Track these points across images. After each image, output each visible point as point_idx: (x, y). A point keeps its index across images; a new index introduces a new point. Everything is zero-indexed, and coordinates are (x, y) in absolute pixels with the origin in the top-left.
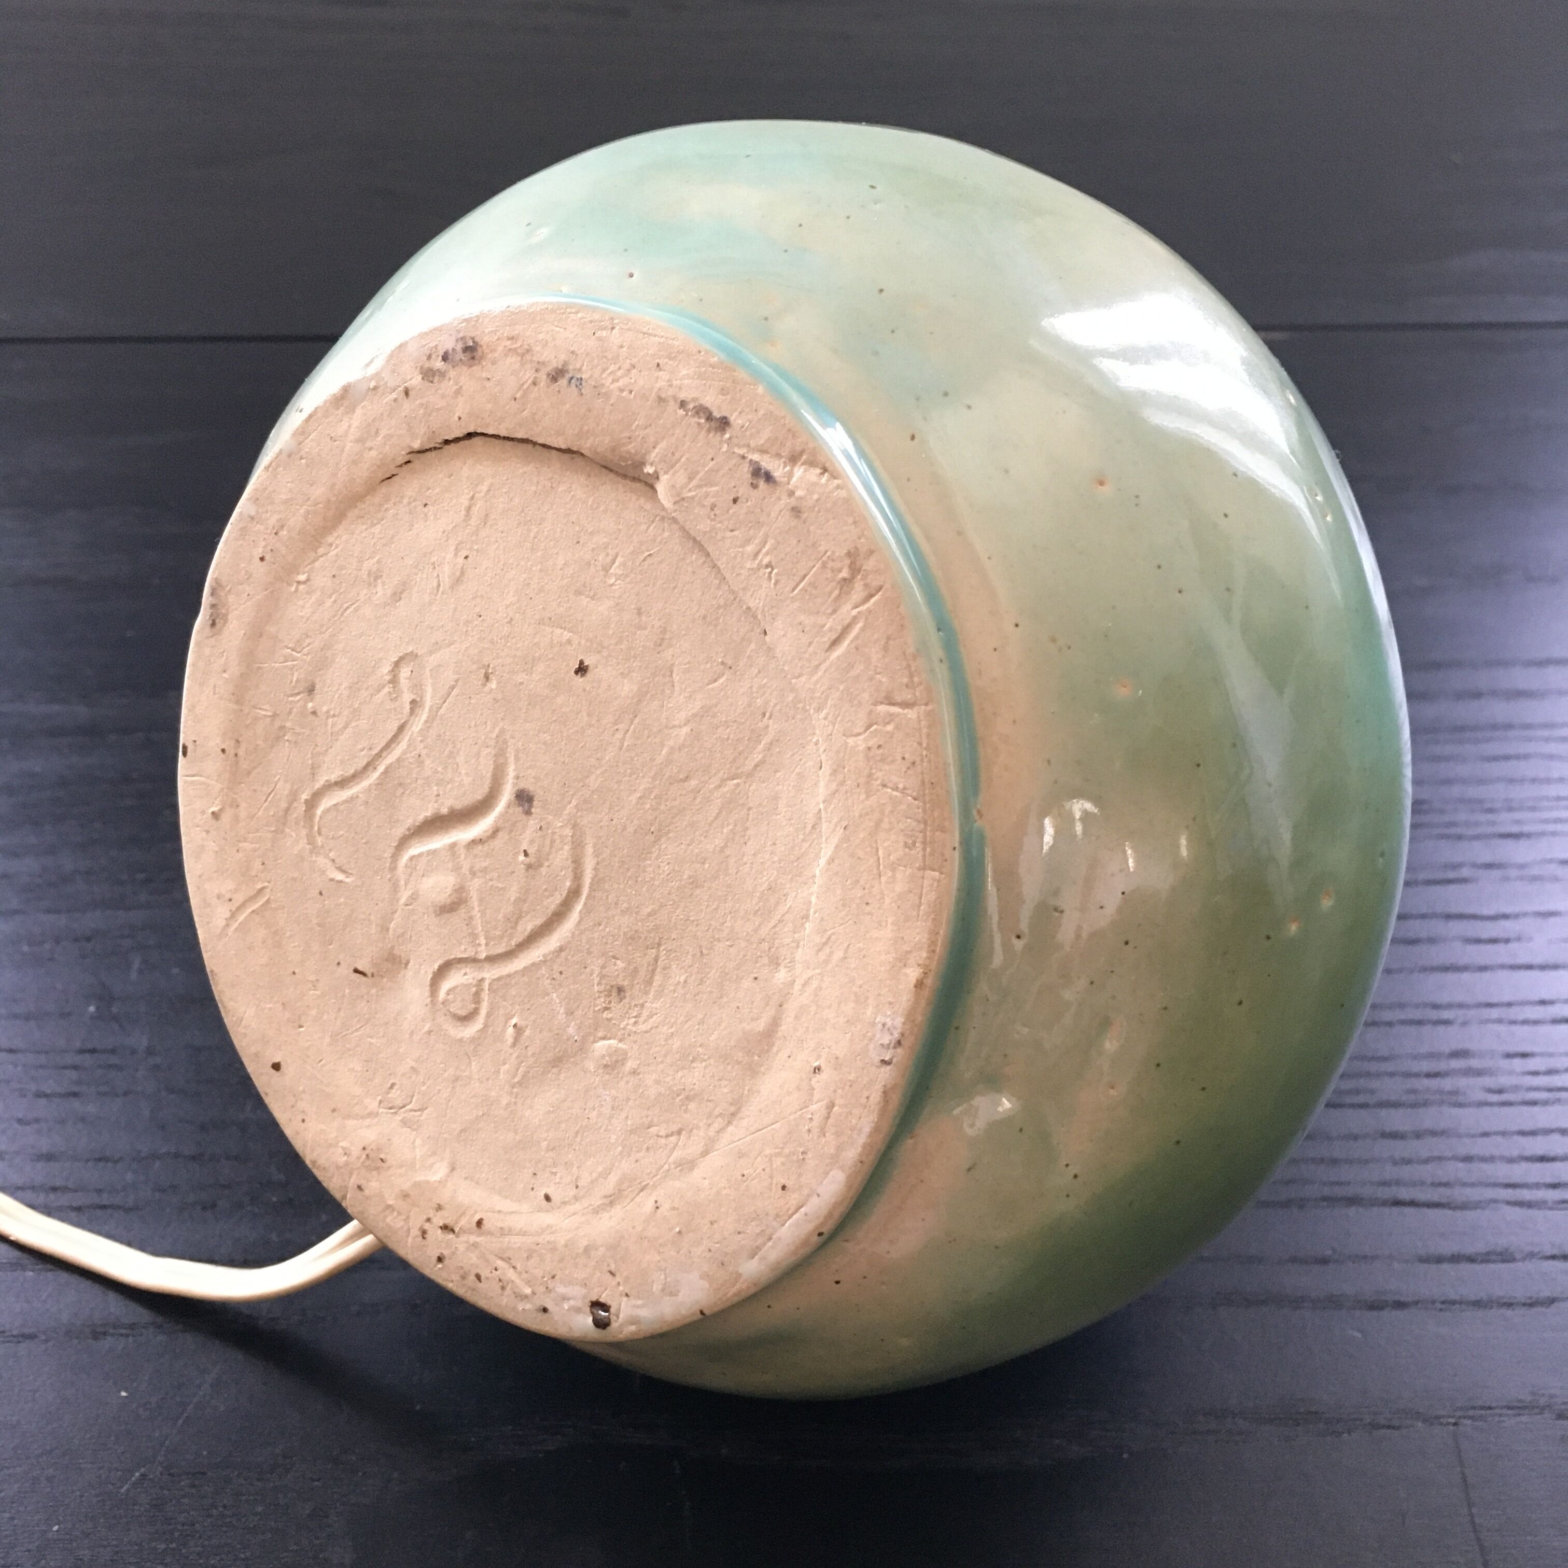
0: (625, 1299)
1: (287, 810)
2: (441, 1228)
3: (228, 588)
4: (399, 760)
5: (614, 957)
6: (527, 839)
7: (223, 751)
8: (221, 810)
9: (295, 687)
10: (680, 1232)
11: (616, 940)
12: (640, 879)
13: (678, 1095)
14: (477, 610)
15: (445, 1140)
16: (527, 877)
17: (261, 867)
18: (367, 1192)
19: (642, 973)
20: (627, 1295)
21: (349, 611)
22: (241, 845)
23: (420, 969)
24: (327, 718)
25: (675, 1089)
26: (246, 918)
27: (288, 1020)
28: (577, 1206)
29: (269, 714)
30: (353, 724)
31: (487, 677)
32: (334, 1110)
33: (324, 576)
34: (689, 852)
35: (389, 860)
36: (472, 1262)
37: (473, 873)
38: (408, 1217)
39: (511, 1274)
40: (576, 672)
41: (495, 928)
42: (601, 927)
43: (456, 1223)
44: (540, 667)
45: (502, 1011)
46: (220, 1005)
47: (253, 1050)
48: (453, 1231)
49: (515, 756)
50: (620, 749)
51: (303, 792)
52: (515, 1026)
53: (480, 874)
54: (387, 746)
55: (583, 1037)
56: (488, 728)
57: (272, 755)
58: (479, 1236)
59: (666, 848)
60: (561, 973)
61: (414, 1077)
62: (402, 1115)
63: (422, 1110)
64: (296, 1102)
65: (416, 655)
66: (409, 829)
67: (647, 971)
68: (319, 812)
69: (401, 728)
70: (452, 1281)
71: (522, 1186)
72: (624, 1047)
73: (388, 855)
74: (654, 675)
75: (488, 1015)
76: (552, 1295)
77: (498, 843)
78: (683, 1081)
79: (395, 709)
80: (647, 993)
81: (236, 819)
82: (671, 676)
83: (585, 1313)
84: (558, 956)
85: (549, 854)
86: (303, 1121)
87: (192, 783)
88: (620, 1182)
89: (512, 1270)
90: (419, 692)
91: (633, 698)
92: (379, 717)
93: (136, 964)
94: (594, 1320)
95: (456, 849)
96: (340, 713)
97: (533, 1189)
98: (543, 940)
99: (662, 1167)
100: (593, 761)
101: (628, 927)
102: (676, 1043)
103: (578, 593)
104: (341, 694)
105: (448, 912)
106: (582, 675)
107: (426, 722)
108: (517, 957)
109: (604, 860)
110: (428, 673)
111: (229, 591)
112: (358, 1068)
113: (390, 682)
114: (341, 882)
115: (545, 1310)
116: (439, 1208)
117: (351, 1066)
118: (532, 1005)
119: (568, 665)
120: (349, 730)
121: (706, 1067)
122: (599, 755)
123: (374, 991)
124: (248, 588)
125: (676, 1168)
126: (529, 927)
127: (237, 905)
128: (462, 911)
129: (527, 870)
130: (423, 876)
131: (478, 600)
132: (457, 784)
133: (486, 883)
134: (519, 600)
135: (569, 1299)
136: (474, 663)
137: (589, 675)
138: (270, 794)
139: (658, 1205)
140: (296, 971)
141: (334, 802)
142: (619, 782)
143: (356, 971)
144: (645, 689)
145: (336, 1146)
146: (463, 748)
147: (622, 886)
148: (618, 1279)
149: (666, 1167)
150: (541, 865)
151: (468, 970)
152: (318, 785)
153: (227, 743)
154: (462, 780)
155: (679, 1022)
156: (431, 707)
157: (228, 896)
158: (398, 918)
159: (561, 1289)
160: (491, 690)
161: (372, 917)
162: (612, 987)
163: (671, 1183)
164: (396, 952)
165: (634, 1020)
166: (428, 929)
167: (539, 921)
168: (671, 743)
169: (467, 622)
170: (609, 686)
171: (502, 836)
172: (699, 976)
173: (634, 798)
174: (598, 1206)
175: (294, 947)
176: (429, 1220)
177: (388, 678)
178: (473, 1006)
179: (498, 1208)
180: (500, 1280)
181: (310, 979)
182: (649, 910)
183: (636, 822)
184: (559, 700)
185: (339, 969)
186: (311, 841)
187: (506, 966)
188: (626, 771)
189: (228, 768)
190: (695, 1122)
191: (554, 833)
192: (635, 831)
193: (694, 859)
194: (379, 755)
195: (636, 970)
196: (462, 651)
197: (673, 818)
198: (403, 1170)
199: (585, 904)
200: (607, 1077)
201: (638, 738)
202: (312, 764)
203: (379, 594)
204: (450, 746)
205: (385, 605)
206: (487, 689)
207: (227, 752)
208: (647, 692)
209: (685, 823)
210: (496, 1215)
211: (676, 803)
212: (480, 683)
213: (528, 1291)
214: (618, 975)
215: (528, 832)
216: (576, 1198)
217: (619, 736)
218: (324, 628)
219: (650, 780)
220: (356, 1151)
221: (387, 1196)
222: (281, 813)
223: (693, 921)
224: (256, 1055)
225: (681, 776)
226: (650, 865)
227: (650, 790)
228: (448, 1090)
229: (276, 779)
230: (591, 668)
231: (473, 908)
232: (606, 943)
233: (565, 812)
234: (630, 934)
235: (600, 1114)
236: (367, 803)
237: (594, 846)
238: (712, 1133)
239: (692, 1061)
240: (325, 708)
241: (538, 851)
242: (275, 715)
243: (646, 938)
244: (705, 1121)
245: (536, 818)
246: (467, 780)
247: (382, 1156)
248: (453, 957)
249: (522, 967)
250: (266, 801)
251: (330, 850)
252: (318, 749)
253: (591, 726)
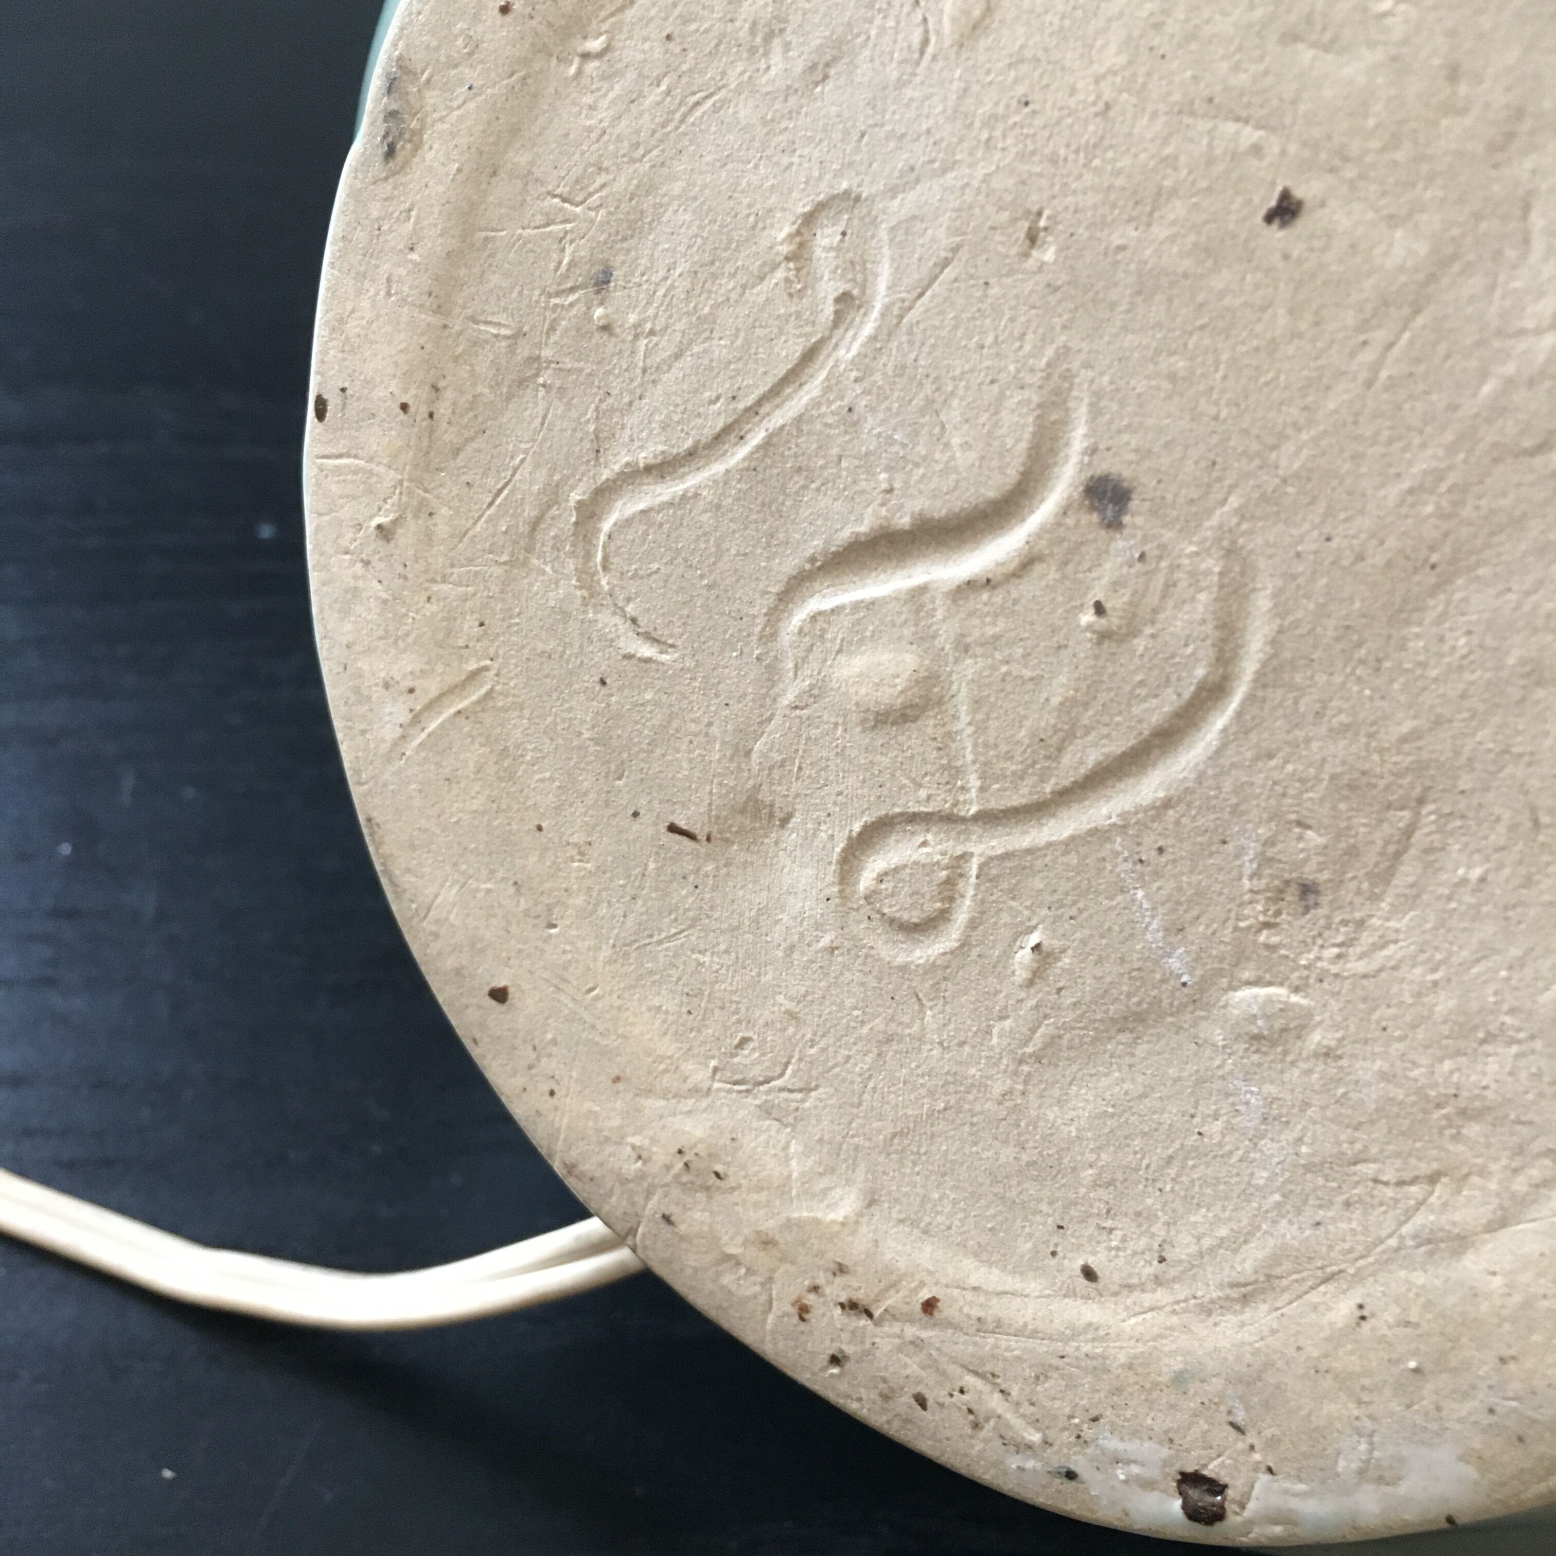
0: (1265, 1478)
1: (535, 524)
2: (842, 1305)
3: (425, 76)
4: (799, 420)
5: (1299, 824)
6: (1105, 580)
7: (404, 407)
8: (395, 522)
9: (566, 277)
10: (1416, 1371)
11: (1311, 789)
12: (1387, 665)
13: (1439, 1106)
14: (1020, 90)
15: (857, 1148)
16: (1097, 657)
17: (476, 630)
18: (682, 1228)
19: (1370, 858)
20: (1270, 1470)
21: (698, 113)
22: (435, 588)
23: (816, 830)
24: (636, 337)
25: (1433, 1093)
26: (442, 726)
27: (526, 913)
28: (1161, 1296)
29: (508, 332)
30: (696, 349)
31: (1032, 238)
32: (617, 1079)
33: (645, 40)
34: (1527, 608)
35: (761, 621)
36: (908, 1371)
37: (963, 648)
38: (770, 1279)
39: (995, 1402)
40: (1269, 218)
41: (1009, 757)
42: (1273, 763)
43: (876, 1301)
44: (1177, 209)
45: (1005, 918)
46: (384, 881)
47: (450, 962)
48: (870, 1315)
49: (1091, 405)
50: (1369, 384)
51: (573, 488)
52: (1037, 948)
53: (979, 650)
54: (775, 392)
55: (1203, 979)
56: (1028, 348)
57: (508, 414)
58: (924, 1328)
59: (1466, 600)
60: (1161, 850)
61: (791, 1030)
62: (761, 1095)
63: (806, 1090)
64: (538, 1059)
65: (858, 199)
66: (812, 560)
67: (1382, 854)
68: (606, 526)
69: (809, 355)
70: (860, 1399)
71: (1029, 1246)
72: (1304, 1002)
73: (760, 607)
74: (1478, 217)
75: (973, 925)
76: (1090, 1450)
77: (1028, 588)
78: (1455, 1078)
79: (798, 315)
80: (1375, 898)
81: (428, 537)
82: (1525, 216)
83: (1164, 1491)
84: (1157, 818)
85: (1155, 611)
86: (552, 1093)
87: (338, 470)
88: (1275, 1259)
89: (997, 1396)
90: (859, 277)
91: (1416, 270)
92: (758, 331)
93: (128, 782)
94: (1184, 1507)
95: (926, 598)
96: (666, 328)
97: (1054, 1254)
98: (1120, 786)
99: (1382, 1242)
100: (1294, 412)
101: (1344, 763)
102: (1444, 1003)
103: (1291, 37)
104: (672, 287)
105: (894, 723)
106: (1284, 224)
107: (873, 338)
108: (1053, 815)
109: (1297, 624)
110: (883, 234)
111: (428, 81)
112: (670, 1006)
113: (788, 259)
114: (648, 660)
115: (1071, 1475)
116: (841, 1269)
117: (657, 1002)
118: (1080, 911)
119: (1249, 202)
120: (687, 360)
121: (1517, 1056)
122: (1310, 399)
123: (710, 867)
124: (470, 75)
125: (1419, 1245)
126: (1093, 757)
127: (426, 701)
128: (929, 725)
129: (1099, 643)
130: (839, 651)
131: (1025, 68)
132: (938, 467)
133: (993, 668)
134: (1130, 63)
135: (1129, 1462)
136: (1000, 209)
137: (1302, 225)
138: (500, 491)
139: (1365, 1313)
140: (544, 825)
141: (642, 506)
142: (1356, 457)
143: (673, 829)
144: (1450, 250)
145: (620, 1142)
146: (960, 392)
147: (1338, 679)
148: (1251, 1438)
149: (1393, 1242)
150: (1133, 633)
151: (930, 837)
152: (606, 474)
153: (413, 392)
154: (953, 458)
155: (1455, 960)
156: (887, 309)
157: (408, 683)
158: (774, 731)
159: (1112, 1444)
160: (1043, 264)
161: (714, 730)
162: (1287, 883)
163: (1402, 1273)
164: (764, 795)
165: (1336, 950)
166: (842, 753)
167: (1118, 746)
168: (1510, 369)
169: (992, 120)
170: (1353, 246)
171: (1046, 573)
172: (1523, 870)
173: (1393, 492)
174: (1212, 1302)
175: (542, 780)
176: (815, 1289)
177: (785, 249)
178: (938, 905)
179: (973, 1281)
180: (970, 1411)
181: (574, 839)
182: (1405, 728)
183: (1392, 542)
184: (1217, 283)
185: (636, 826)
186: (586, 579)
187: (1026, 832)
188: (1377, 433)
189: (413, 441)
190: (1478, 1161)
191: (1174, 567)
192: (1389, 564)
193: (1540, 622)
194: (753, 411)
195: (1353, 852)
196: (975, 184)
197: (1492, 534)
198: (763, 1196)
199: (1239, 714)
200: (1255, 1058)
201: (1418, 360)
202: (597, 432)
203: (773, 72)
204: (928, 388)
205: (789, 91)
206: (1030, 264)
207: (412, 410)
208: (1455, 257)
209: (1523, 546)
210: (969, 1295)
211: (1503, 502)
212: (1014, 250)
213: (1035, 1437)
214: (1306, 860)
215: (1108, 566)
216: (1158, 1281)
217: (1367, 356)
218: (641, 151)
219: (1441, 453)
220: (661, 1155)
221: (725, 1238)
222: (524, 529)
223: (1520, 755)
224: (458, 972)
225: (1527, 443)
226: (1418, 636)
227: (1439, 475)
228: (868, 1059)
229: (517, 461)
230: (1307, 206)
231: (955, 717)
232: (1284, 795)
233: (1207, 524)
234: (1345, 779)
235: (1230, 1128)
236: (718, 507)
237: (1276, 595)
238: (1520, 1185)
239: (1483, 1042)
240: (632, 318)
241: (1131, 603)
242: (519, 334)
243: (1387, 788)
244: (1504, 1162)
245: (1134, 536)
246: (963, 459)
247: (719, 1168)
248: (897, 810)
249: (1066, 834)
250: (490, 505)
251: (629, 600)
252: (610, 400)
253: (1296, 335)
